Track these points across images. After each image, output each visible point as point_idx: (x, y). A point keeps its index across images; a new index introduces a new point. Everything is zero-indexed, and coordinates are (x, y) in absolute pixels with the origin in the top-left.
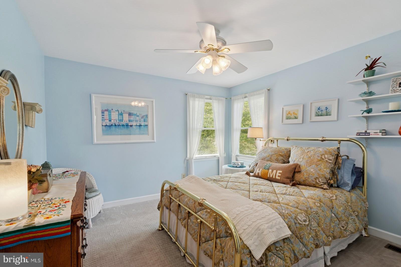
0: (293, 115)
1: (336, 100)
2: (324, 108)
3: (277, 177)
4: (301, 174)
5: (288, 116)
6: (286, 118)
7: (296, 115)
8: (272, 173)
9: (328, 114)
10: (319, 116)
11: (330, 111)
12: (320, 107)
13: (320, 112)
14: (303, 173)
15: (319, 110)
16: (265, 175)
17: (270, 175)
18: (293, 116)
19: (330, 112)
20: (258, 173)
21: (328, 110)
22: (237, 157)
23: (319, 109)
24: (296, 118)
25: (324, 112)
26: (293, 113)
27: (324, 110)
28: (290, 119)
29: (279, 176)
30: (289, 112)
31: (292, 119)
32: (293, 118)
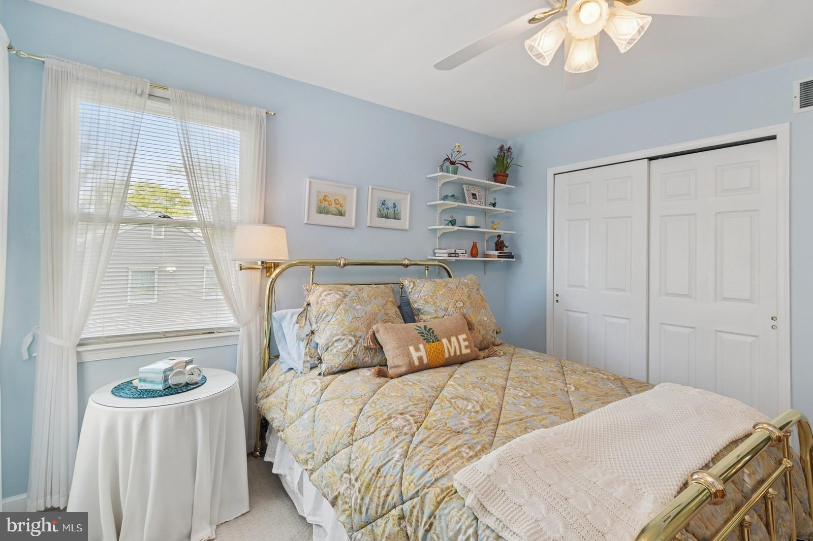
0: (334, 205)
1: (408, 194)
2: (390, 205)
3: (465, 351)
4: (475, 332)
5: (323, 205)
6: (317, 210)
7: (341, 207)
8: (451, 345)
9: (396, 217)
10: (383, 217)
11: (399, 211)
12: (385, 201)
13: (385, 211)
14: (478, 329)
15: (383, 206)
16: (438, 357)
17: (449, 352)
18: (333, 208)
19: (399, 214)
20: (420, 359)
21: (396, 208)
22: (81, 349)
23: (383, 204)
24: (341, 214)
25: (391, 211)
26: (335, 201)
27: (391, 208)
28: (327, 213)
29: (466, 347)
30: (325, 196)
31: (332, 214)
32: (334, 213)
